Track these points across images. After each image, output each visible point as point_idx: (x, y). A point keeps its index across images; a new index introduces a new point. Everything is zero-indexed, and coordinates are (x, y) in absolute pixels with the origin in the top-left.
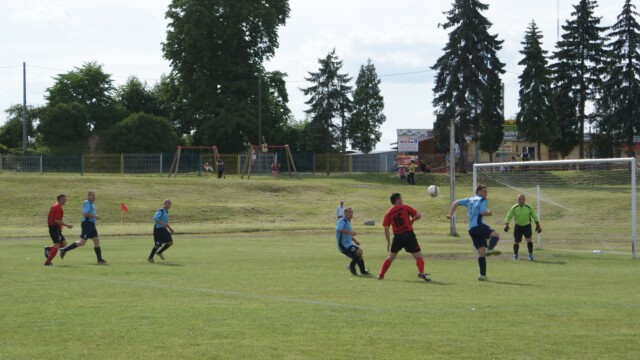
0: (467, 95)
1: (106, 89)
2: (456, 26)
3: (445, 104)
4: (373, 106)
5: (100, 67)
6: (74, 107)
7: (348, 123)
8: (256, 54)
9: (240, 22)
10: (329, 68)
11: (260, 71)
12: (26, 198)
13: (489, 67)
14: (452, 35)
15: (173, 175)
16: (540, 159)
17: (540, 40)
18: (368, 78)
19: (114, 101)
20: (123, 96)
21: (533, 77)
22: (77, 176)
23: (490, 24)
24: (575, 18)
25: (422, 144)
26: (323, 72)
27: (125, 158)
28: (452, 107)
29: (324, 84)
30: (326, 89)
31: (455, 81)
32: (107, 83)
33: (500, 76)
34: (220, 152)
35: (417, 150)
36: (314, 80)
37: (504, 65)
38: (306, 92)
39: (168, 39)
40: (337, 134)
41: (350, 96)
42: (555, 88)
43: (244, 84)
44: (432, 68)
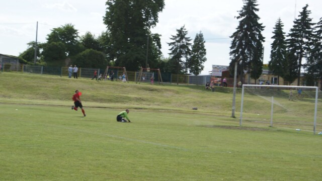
0: (246, 51)
1: (76, 37)
2: (243, 18)
3: (235, 55)
4: (201, 53)
5: (73, 26)
6: (60, 44)
7: (188, 61)
8: (147, 25)
9: (141, 9)
10: (181, 34)
11: (149, 33)
12: (33, 86)
13: (258, 38)
14: (241, 22)
16: (278, 85)
17: (282, 27)
18: (199, 39)
19: (79, 43)
20: (83, 40)
21: (278, 44)
22: (59, 77)
23: (259, 18)
24: (300, 18)
25: (223, 73)
26: (178, 35)
27: (82, 70)
28: (239, 56)
29: (178, 41)
30: (179, 44)
31: (240, 45)
32: (76, 34)
33: (263, 43)
34: (127, 70)
35: (221, 75)
36: (174, 39)
37: (264, 38)
38: (170, 44)
39: (106, 15)
40: (183, 65)
41: (190, 48)
42: (288, 51)
43: (141, 39)
44: (231, 37)
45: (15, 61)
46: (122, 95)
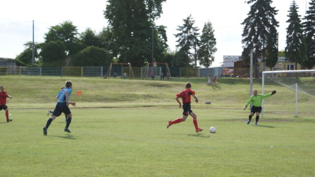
0: (259, 38)
1: (74, 34)
2: (254, 2)
3: (248, 43)
4: (211, 43)
5: (71, 23)
6: (58, 43)
7: (197, 52)
8: (151, 17)
9: (143, 1)
10: (188, 24)
11: (153, 25)
12: (32, 89)
13: (271, 23)
14: (252, 7)
15: (108, 78)
16: (296, 69)
18: (208, 29)
19: (79, 41)
20: (83, 37)
21: (294, 29)
22: (59, 78)
23: (272, 2)
25: (236, 63)
26: (185, 26)
27: (84, 69)
28: (252, 44)
30: (186, 35)
31: (253, 30)
32: (75, 31)
33: (277, 28)
34: (132, 66)
35: (233, 66)
36: (180, 30)
37: (278, 23)
38: (177, 36)
39: (107, 9)
40: (192, 57)
41: (199, 38)
42: (305, 35)
43: (145, 32)
44: (242, 24)
45: (12, 63)
46: (128, 93)
